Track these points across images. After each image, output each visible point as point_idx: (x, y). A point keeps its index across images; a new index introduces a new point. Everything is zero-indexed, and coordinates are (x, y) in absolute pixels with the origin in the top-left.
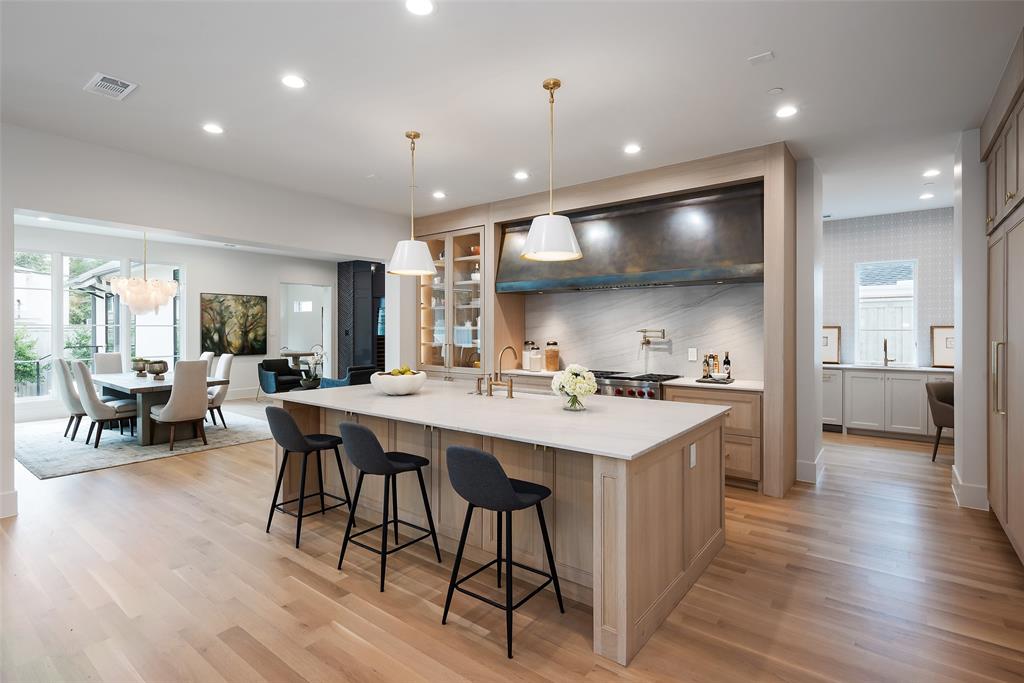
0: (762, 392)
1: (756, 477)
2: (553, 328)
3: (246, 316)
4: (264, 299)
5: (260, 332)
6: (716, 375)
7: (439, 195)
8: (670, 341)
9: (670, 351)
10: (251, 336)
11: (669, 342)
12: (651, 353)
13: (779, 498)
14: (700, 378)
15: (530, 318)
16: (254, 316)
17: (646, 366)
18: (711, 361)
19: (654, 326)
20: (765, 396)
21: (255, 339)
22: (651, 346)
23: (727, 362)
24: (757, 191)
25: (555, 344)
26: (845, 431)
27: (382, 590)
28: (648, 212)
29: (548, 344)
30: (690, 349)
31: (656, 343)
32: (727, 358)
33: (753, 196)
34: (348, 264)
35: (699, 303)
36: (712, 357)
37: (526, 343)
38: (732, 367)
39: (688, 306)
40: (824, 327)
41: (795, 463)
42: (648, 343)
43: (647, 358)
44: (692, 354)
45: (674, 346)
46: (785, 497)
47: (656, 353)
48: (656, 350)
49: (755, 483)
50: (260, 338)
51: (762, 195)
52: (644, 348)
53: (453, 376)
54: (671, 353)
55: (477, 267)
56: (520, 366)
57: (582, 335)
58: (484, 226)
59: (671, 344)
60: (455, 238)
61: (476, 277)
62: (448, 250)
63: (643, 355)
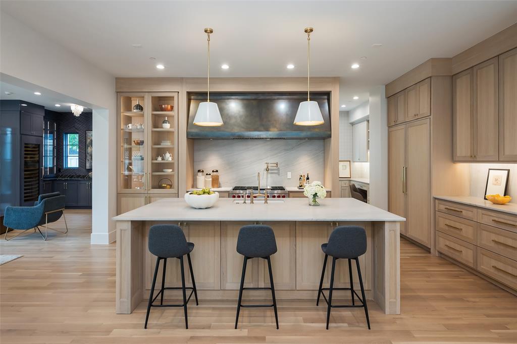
0: (331, 191)
2: (213, 161)
7: (160, 67)
9: (278, 174)
11: (278, 169)
12: (269, 175)
14: (298, 187)
15: (197, 155)
17: (267, 182)
19: (272, 160)
22: (270, 171)
23: (308, 179)
25: (217, 171)
27: (278, 328)
29: (213, 171)
30: (288, 173)
31: (272, 170)
32: (308, 176)
35: (292, 149)
37: (199, 171)
39: (287, 150)
42: (268, 169)
43: (267, 178)
44: (289, 175)
45: (281, 171)
47: (272, 175)
48: (272, 173)
52: (266, 172)
53: (151, 195)
54: (279, 175)
55: (166, 119)
56: (194, 185)
57: (231, 165)
58: (178, 92)
59: (279, 170)
60: (152, 97)
61: (167, 126)
62: (148, 105)
63: (265, 176)
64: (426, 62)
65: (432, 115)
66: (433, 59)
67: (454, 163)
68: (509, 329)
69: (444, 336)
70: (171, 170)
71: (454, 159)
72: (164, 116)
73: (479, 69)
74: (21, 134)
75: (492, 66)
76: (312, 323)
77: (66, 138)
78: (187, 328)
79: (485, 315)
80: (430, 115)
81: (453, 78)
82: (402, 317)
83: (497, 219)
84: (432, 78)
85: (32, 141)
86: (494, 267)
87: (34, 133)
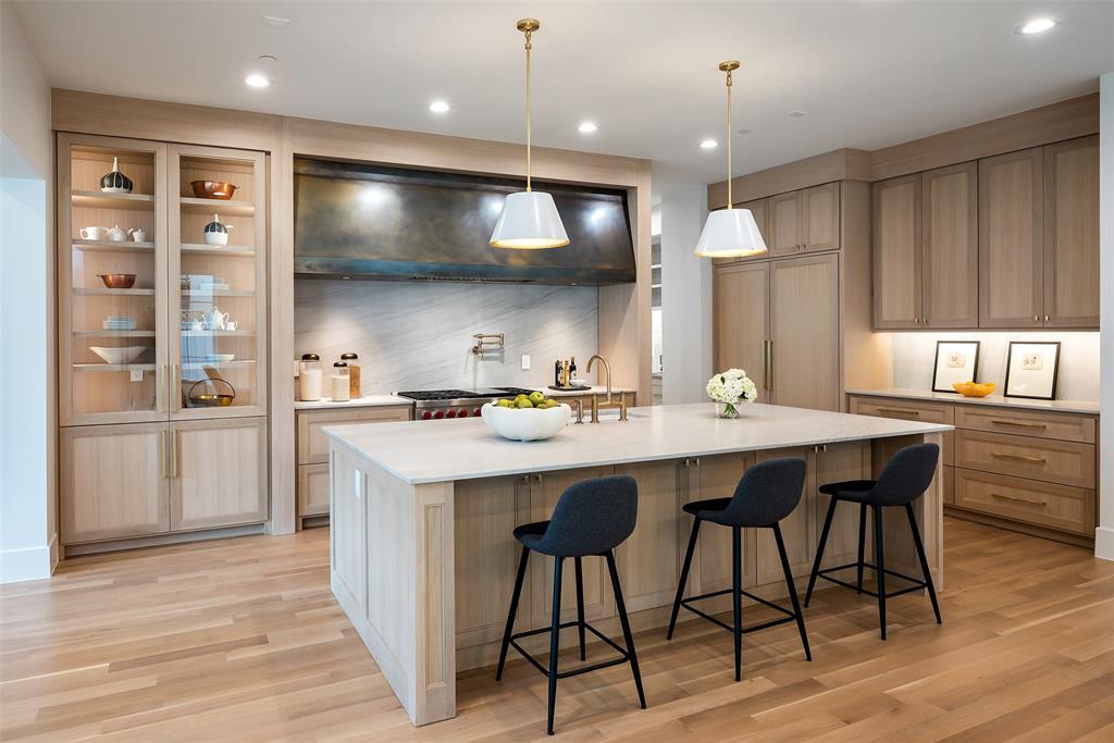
0: (635, 393)
6: (573, 382)
7: (257, 82)
8: (503, 346)
9: (501, 359)
11: (501, 350)
12: (481, 363)
17: (475, 380)
19: (490, 329)
20: (638, 394)
22: (481, 355)
25: (355, 357)
29: (345, 357)
30: (524, 357)
31: (488, 351)
32: (573, 363)
35: (531, 304)
39: (521, 307)
42: (477, 350)
43: (475, 369)
44: (526, 361)
45: (505, 354)
47: (486, 363)
48: (486, 359)
52: (472, 356)
53: (182, 425)
54: (503, 362)
55: (217, 221)
57: (385, 342)
58: (268, 153)
59: (503, 352)
60: (182, 158)
61: (219, 240)
62: (168, 179)
63: (471, 366)
64: (831, 152)
65: (843, 249)
66: (848, 151)
67: (873, 332)
68: (1088, 580)
69: (1034, 609)
70: (232, 357)
71: (874, 324)
72: (210, 211)
73: (936, 177)
75: (964, 176)
76: (845, 636)
78: (644, 706)
79: (1040, 568)
80: (839, 249)
81: (873, 189)
82: (950, 594)
83: (998, 420)
84: (843, 183)
86: (996, 497)
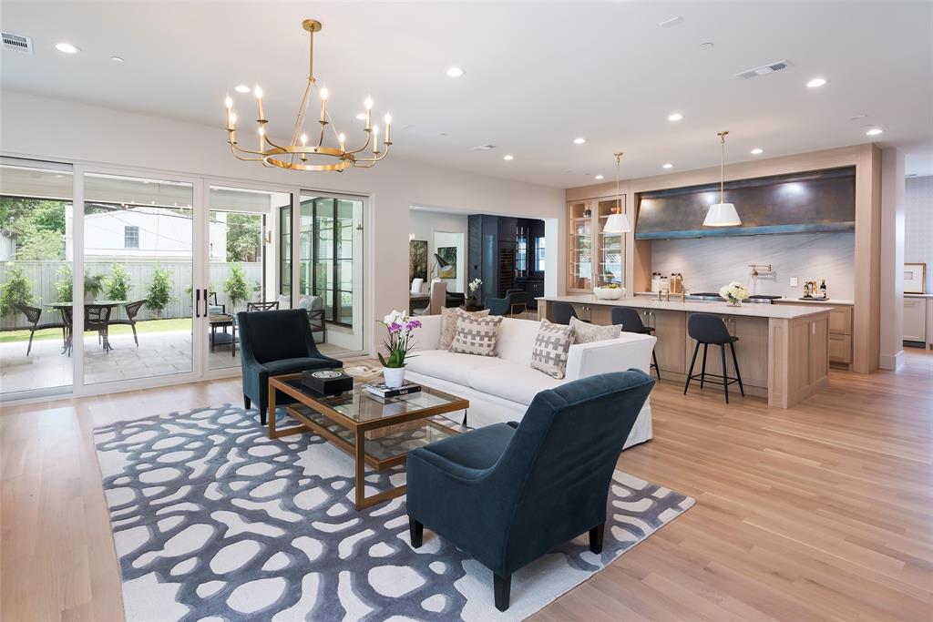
0: (853, 305)
1: (847, 360)
2: (675, 263)
3: (416, 255)
4: (426, 243)
5: (424, 267)
6: (814, 295)
8: (775, 273)
9: (775, 280)
10: (419, 269)
12: (758, 281)
13: (865, 374)
14: (802, 297)
15: (655, 257)
16: (420, 255)
18: (810, 286)
19: (762, 263)
20: (855, 308)
21: (421, 271)
22: (759, 276)
23: (823, 287)
24: (850, 173)
25: (679, 275)
26: (928, 346)
28: (761, 186)
29: (673, 275)
30: (792, 278)
31: (761, 274)
32: (823, 284)
33: (849, 177)
34: (477, 216)
36: (811, 283)
37: (654, 274)
38: (827, 290)
40: (905, 264)
41: (879, 357)
42: (756, 274)
43: (755, 284)
44: (794, 281)
45: (778, 276)
46: (870, 373)
47: (763, 281)
48: (762, 279)
49: (847, 365)
50: (424, 271)
51: (855, 176)
52: (752, 277)
56: (649, 290)
57: (699, 268)
58: (625, 195)
59: (775, 275)
60: (600, 203)
62: (595, 209)
63: (751, 282)
74: (500, 241)
77: (538, 242)
85: (509, 246)
87: (509, 239)
